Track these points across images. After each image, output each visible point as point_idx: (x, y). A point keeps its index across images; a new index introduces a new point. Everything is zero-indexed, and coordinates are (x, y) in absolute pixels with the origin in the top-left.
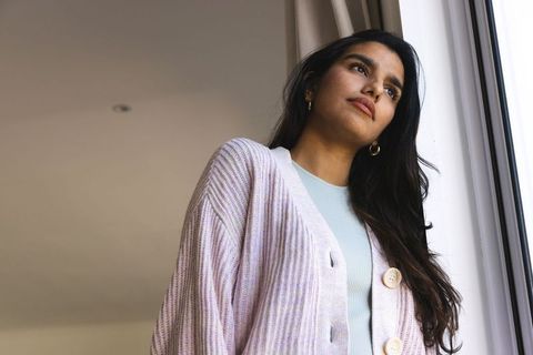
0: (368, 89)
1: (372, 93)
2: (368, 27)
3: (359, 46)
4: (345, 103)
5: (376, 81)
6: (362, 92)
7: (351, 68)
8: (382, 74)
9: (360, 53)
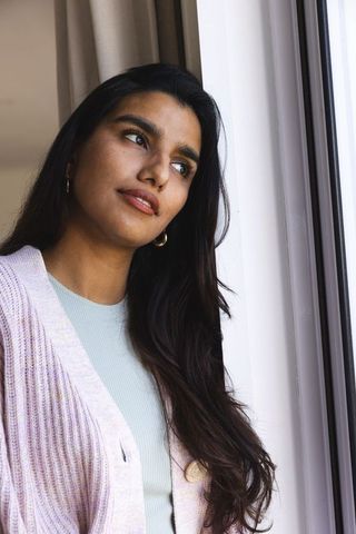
0: (147, 175)
1: (153, 181)
2: (155, 59)
3: (135, 100)
4: (114, 196)
5: (159, 162)
6: (139, 177)
7: (123, 136)
8: (168, 146)
9: (136, 113)
